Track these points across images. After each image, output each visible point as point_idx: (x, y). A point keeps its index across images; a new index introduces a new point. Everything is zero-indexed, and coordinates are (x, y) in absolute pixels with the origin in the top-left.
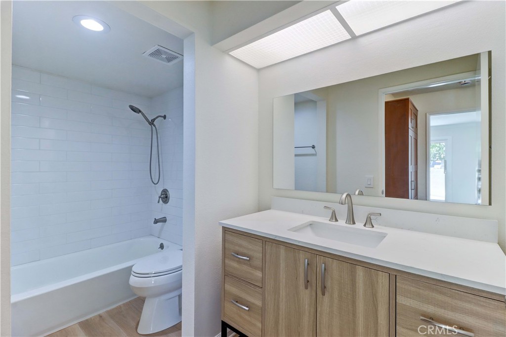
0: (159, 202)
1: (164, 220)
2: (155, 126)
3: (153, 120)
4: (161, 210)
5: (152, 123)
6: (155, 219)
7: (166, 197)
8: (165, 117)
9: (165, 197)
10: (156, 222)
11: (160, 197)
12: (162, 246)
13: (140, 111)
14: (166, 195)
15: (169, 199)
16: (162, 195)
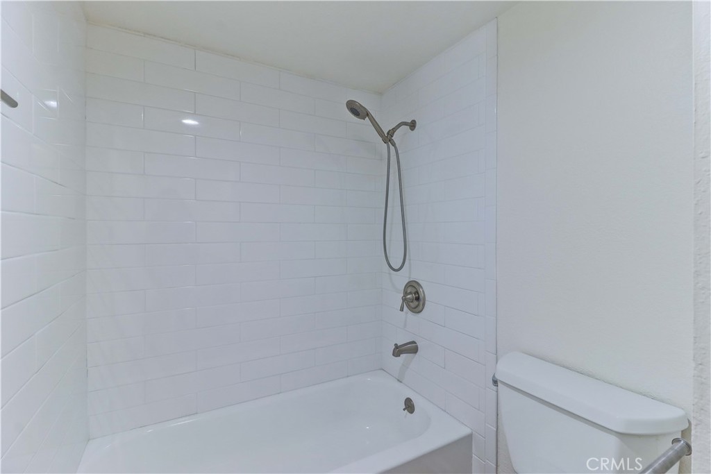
0: (402, 310)
1: (411, 348)
2: (394, 145)
3: (392, 133)
4: (405, 326)
5: (388, 138)
6: (396, 345)
7: (418, 299)
8: (413, 125)
9: (414, 298)
10: (398, 351)
11: (404, 299)
12: (409, 406)
13: (368, 114)
14: (417, 292)
15: (424, 305)
16: (406, 293)
